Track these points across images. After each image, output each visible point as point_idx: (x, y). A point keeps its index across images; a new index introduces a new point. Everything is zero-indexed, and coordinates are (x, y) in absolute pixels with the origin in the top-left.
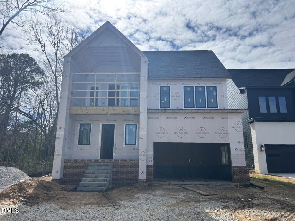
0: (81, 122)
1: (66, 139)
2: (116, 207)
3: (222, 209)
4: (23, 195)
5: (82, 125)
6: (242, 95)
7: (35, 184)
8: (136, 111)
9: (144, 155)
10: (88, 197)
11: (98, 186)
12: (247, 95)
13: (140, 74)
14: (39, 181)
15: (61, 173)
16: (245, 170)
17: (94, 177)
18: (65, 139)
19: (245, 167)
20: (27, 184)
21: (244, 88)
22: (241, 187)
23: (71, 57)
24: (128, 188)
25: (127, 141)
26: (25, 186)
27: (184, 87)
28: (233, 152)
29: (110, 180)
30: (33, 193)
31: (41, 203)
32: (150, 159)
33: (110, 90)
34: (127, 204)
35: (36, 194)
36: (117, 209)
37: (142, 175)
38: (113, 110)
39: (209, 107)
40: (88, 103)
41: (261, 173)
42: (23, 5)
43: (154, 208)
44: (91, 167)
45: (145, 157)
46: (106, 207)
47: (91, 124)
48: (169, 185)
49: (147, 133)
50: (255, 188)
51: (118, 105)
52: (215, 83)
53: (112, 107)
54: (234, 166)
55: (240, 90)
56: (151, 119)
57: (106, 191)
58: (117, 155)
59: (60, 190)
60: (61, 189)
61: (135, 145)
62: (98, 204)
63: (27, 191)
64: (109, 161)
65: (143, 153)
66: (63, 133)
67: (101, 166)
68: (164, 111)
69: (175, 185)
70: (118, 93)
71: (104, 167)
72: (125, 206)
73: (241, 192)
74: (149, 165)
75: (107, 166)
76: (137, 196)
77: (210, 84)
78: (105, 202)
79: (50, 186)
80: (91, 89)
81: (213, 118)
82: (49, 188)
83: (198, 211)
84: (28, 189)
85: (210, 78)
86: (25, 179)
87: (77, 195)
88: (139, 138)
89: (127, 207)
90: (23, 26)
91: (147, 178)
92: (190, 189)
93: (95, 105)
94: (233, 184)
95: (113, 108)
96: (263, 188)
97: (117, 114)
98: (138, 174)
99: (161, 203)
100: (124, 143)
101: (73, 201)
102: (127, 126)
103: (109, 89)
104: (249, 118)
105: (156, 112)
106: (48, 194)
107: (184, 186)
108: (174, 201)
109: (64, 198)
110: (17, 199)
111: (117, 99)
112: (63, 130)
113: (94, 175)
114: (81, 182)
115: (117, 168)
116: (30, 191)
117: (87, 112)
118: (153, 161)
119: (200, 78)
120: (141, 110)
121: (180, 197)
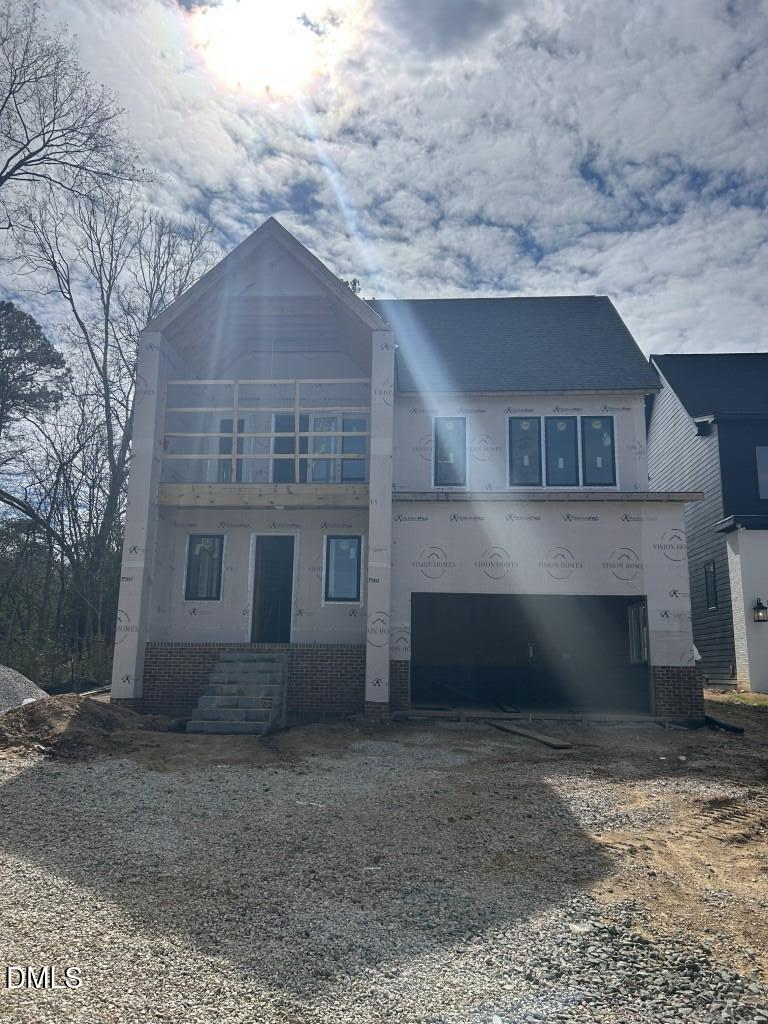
0: (194, 531)
1: (149, 580)
2: (298, 770)
3: (591, 778)
4: (42, 736)
5: (194, 539)
6: (703, 443)
7: (71, 709)
8: (357, 499)
9: (382, 631)
10: (218, 746)
11: (246, 720)
12: (717, 443)
13: (370, 384)
14: (82, 701)
15: (136, 680)
16: (689, 678)
17: (233, 694)
18: (147, 581)
19: (690, 667)
20: (50, 707)
21: (710, 419)
22: (675, 729)
23: (163, 332)
24: (335, 727)
25: (331, 590)
26: (44, 712)
27: (511, 419)
28: (655, 623)
29: (281, 704)
30: (68, 732)
31: (93, 758)
32: (402, 644)
33: (279, 435)
34: (327, 763)
35: (77, 735)
36: (301, 773)
37: (377, 691)
38: (290, 493)
39: (588, 481)
40: (211, 472)
41: (754, 692)
42: (9, 160)
43: (401, 774)
44: (225, 664)
45: (386, 637)
46: (270, 769)
47: (221, 537)
48: (459, 721)
49: (392, 564)
50: (717, 730)
51: (303, 480)
52: (609, 405)
53: (285, 485)
54: (658, 667)
55: (697, 424)
56: (406, 522)
57: (270, 733)
58: (301, 629)
59: (140, 728)
60: (141, 725)
61: (358, 599)
62: (249, 762)
63: (51, 728)
64: (278, 646)
65: (379, 625)
66: (141, 564)
67: (255, 661)
68: (444, 498)
69: (475, 720)
70: (304, 441)
71: (262, 666)
72: (323, 769)
73: (669, 741)
74: (397, 661)
75: (272, 661)
76: (357, 745)
77: (592, 409)
78: (267, 757)
79: (109, 715)
80: (222, 432)
81: (595, 519)
82: (107, 720)
83: (523, 782)
84: (54, 722)
85: (594, 392)
86: (32, 696)
87: (188, 741)
88: (367, 580)
89: (328, 770)
90: (10, 225)
91: (390, 699)
92: (519, 730)
93: (234, 479)
94: (653, 719)
95: (288, 488)
96: (740, 731)
97: (302, 508)
98: (364, 686)
99: (425, 762)
100: (323, 594)
101: (181, 756)
102: (333, 541)
103: (276, 431)
104: (722, 516)
105: (422, 499)
106: (107, 736)
107: (499, 724)
108: (461, 759)
109: (153, 746)
110: (27, 747)
111: (301, 460)
112: (141, 554)
113: (235, 688)
114: (196, 708)
115: (302, 667)
116: (61, 727)
117: (212, 502)
118: (409, 649)
119: (562, 390)
120: (372, 496)
121: (482, 749)
